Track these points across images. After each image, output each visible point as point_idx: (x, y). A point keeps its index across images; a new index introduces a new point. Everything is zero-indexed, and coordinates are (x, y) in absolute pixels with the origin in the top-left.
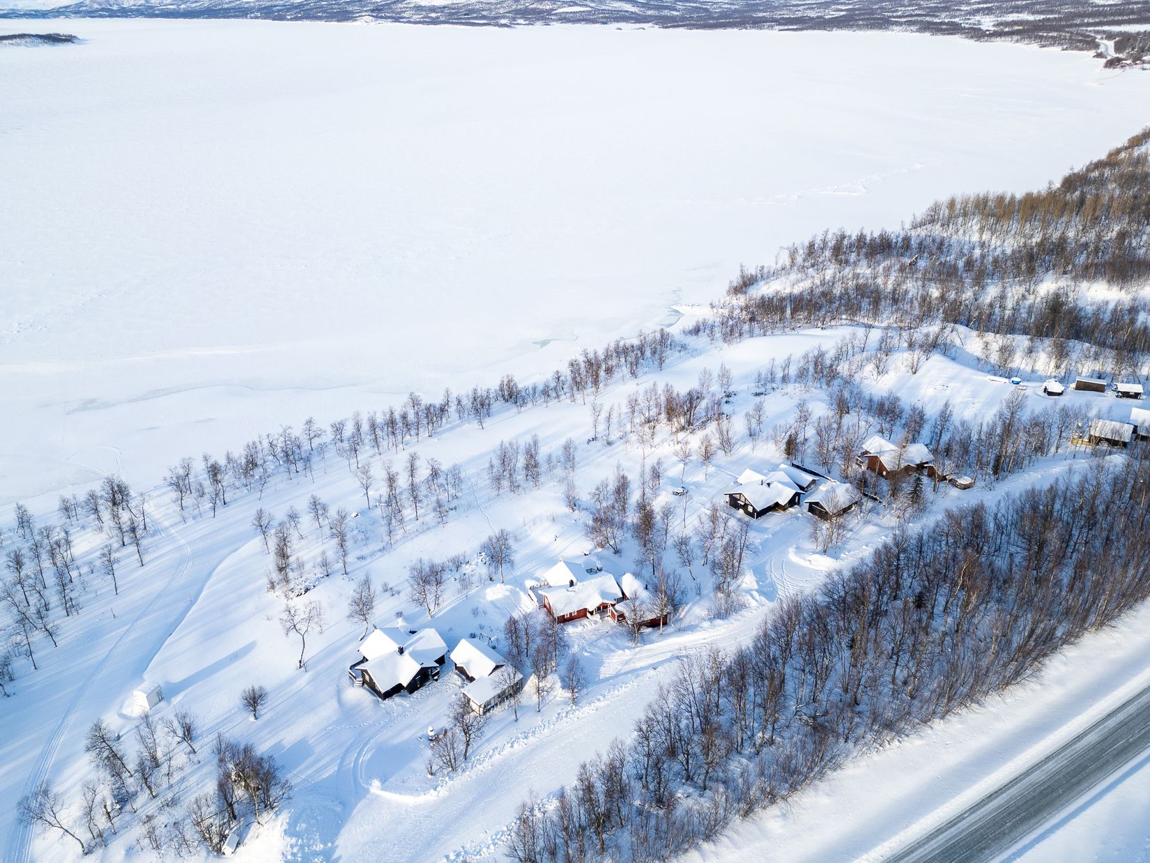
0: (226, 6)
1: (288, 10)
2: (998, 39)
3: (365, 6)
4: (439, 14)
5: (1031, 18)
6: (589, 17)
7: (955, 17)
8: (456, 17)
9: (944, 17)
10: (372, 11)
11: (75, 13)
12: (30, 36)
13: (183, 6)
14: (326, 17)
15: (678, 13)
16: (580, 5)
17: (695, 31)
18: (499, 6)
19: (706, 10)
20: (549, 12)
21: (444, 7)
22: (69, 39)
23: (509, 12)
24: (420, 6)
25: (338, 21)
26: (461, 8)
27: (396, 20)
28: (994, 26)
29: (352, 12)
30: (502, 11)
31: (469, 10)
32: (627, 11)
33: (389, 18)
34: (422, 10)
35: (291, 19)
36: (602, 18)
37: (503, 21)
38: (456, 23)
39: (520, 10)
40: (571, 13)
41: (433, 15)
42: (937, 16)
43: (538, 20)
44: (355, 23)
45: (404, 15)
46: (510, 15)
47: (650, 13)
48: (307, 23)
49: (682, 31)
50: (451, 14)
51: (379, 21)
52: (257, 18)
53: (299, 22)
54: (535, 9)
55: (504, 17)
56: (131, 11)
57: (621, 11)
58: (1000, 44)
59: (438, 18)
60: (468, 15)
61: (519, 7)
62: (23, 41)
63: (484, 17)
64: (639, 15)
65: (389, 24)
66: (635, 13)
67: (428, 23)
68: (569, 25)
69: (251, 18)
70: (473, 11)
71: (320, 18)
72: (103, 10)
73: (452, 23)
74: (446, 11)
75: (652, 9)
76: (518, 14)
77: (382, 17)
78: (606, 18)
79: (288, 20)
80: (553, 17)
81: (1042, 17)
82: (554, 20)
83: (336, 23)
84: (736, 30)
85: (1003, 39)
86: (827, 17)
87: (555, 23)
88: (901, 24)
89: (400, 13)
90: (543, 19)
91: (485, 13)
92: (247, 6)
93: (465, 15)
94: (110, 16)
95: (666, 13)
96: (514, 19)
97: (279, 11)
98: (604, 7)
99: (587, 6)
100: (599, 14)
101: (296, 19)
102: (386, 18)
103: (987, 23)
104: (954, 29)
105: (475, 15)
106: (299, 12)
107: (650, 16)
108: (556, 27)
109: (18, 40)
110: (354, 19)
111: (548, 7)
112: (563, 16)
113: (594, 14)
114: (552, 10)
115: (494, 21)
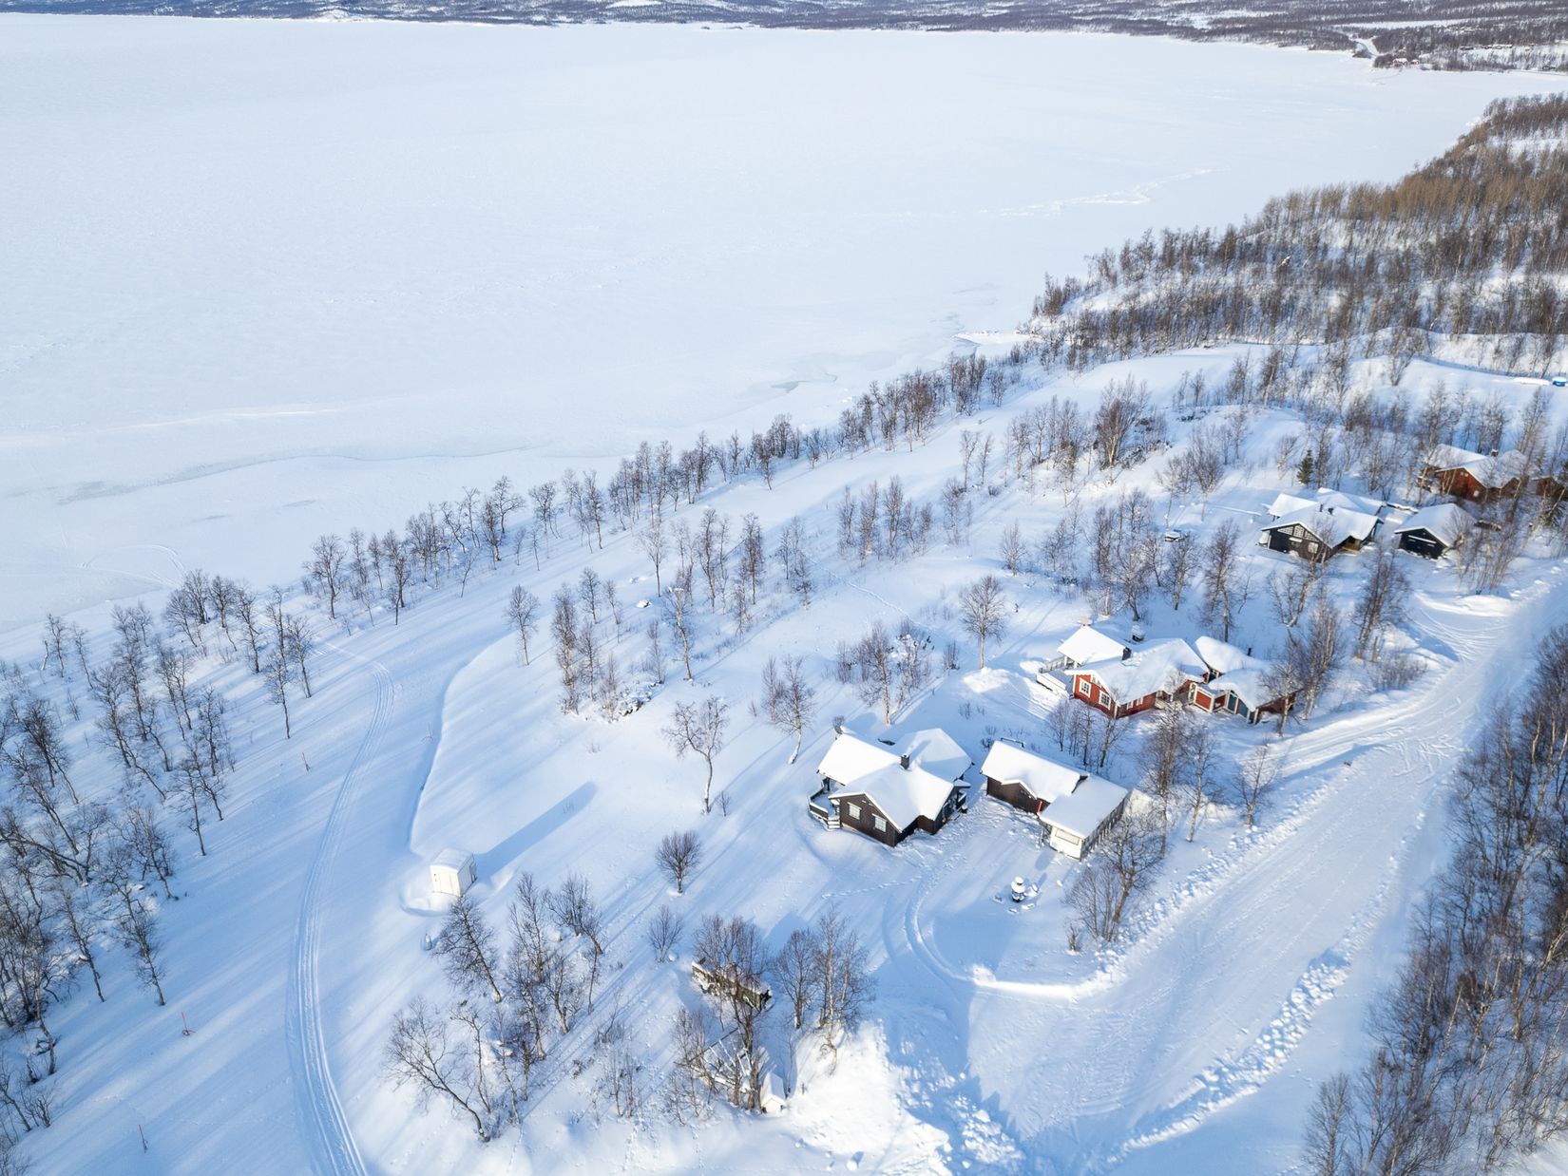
2: (1222, 38)
4: (442, 9)
5: (1253, 15)
6: (659, 14)
7: (1155, 14)
8: (467, 11)
9: (1138, 15)
10: (343, 3)
14: (274, 12)
15: (781, 10)
17: (810, 31)
20: (602, 7)
23: (545, 7)
25: (293, 17)
27: (381, 15)
28: (1209, 24)
29: (313, 6)
33: (368, 12)
34: (416, 3)
35: (222, 15)
36: (678, 14)
37: (537, 18)
38: (468, 20)
40: (636, 7)
41: (434, 9)
42: (1130, 14)
43: (587, 17)
44: (319, 20)
45: (392, 9)
46: (547, 10)
47: (744, 9)
48: (246, 20)
49: (793, 30)
51: (355, 17)
52: (168, 13)
53: (234, 19)
55: (538, 13)
57: (704, 6)
58: (1225, 45)
59: (441, 12)
63: (508, 13)
64: (730, 12)
65: (371, 21)
67: (428, 20)
68: (633, 24)
69: (160, 14)
71: (266, 14)
73: (463, 20)
74: (453, 3)
76: (558, 8)
77: (358, 12)
78: (684, 15)
79: (217, 16)
80: (608, 14)
81: (1267, 14)
82: (610, 18)
83: (289, 20)
84: (867, 31)
85: (1228, 38)
86: (985, 15)
87: (612, 21)
88: (1088, 23)
89: (384, 6)
90: (594, 15)
91: (509, 7)
93: (481, 9)
95: (764, 9)
97: (201, 4)
100: (673, 9)
101: (230, 14)
102: (365, 13)
103: (1200, 21)
104: (1157, 28)
105: (495, 10)
106: (234, 6)
107: (745, 14)
108: (615, 26)
110: (318, 14)
111: (600, 1)
112: (623, 11)
113: (665, 11)
114: (606, 4)
115: (524, 17)
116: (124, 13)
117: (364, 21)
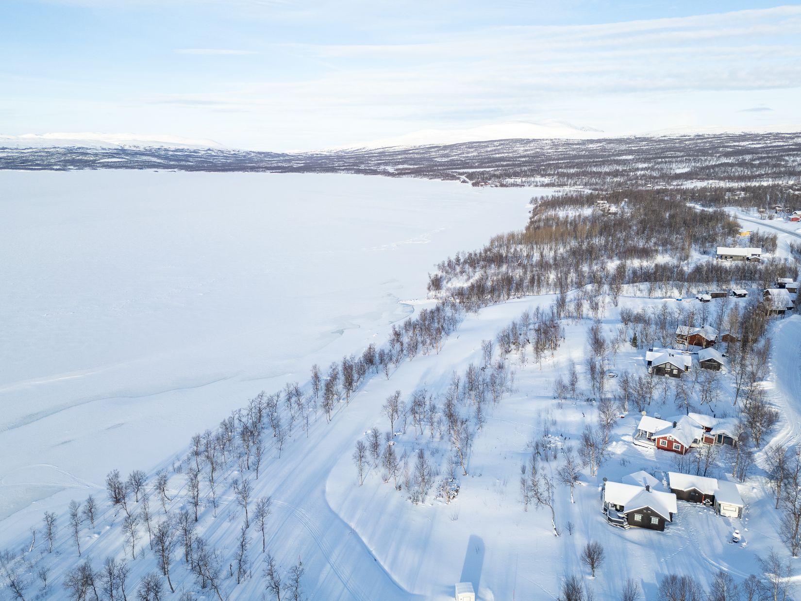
5: (411, 167)
6: (127, 165)
8: (12, 164)
15: (192, 164)
16: (117, 158)
19: (209, 162)
20: (94, 161)
23: (59, 161)
26: (16, 159)
28: (395, 170)
30: (53, 161)
31: (24, 160)
32: (155, 162)
36: (138, 165)
37: (55, 167)
38: (15, 169)
39: (69, 160)
40: (111, 162)
43: (86, 166)
46: (61, 163)
47: (172, 163)
50: (7, 163)
54: (81, 159)
55: (56, 165)
57: (151, 162)
60: (23, 163)
61: (67, 158)
63: (38, 165)
64: (165, 164)
73: (11, 169)
75: (173, 161)
76: (67, 162)
80: (98, 165)
82: (99, 167)
87: (101, 168)
90: (89, 166)
91: (38, 162)
95: (183, 163)
96: (65, 166)
98: (136, 159)
99: (123, 158)
111: (92, 159)
112: (106, 164)
113: (129, 164)
114: (96, 160)
115: (48, 167)
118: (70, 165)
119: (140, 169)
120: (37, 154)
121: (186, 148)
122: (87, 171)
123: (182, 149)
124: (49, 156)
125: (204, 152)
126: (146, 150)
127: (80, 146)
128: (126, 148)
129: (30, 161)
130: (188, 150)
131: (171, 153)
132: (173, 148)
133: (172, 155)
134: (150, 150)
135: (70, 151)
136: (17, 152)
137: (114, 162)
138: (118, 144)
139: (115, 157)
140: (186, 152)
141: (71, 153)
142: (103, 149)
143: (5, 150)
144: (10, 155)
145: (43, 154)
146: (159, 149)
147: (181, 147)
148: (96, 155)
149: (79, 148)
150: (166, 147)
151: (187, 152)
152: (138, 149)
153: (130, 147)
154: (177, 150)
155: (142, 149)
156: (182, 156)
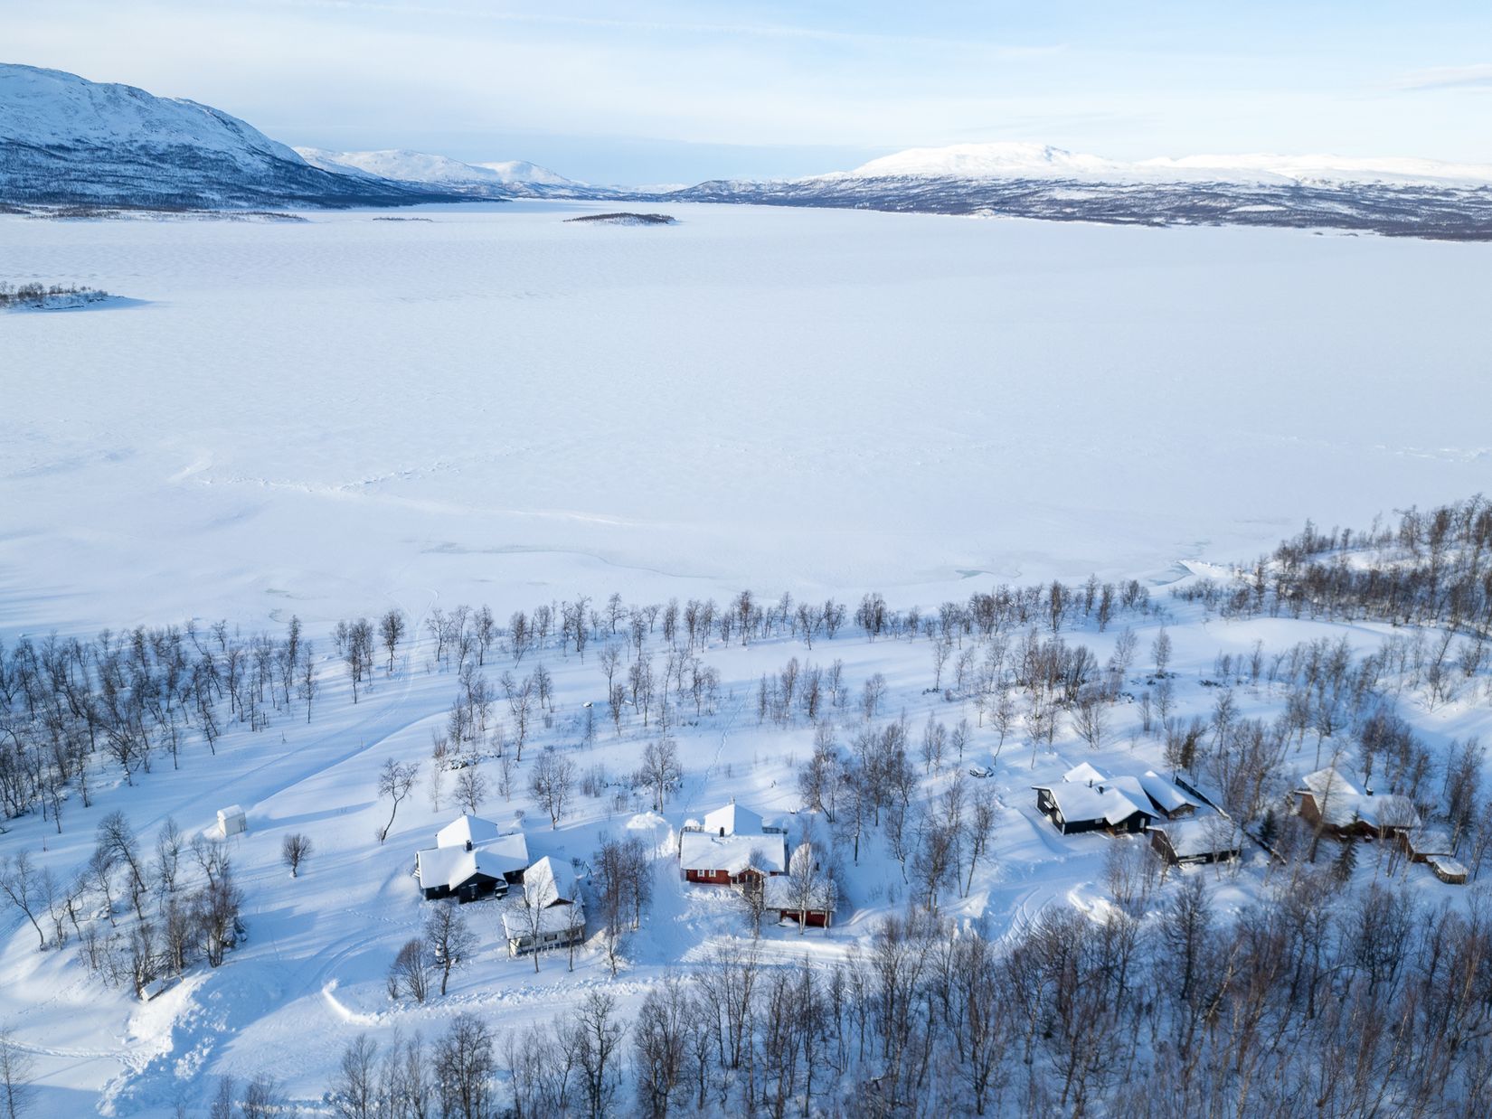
0: (836, 195)
1: (900, 201)
3: (989, 198)
4: (1076, 209)
6: (1280, 218)
8: (1097, 213)
10: (995, 204)
11: (686, 197)
12: (629, 215)
13: (792, 194)
14: (940, 209)
15: (1418, 220)
16: (1271, 204)
17: (1435, 241)
18: (1156, 202)
19: (1468, 217)
20: (1224, 211)
21: (1085, 202)
22: (665, 220)
23: (1169, 209)
24: (1055, 200)
25: (952, 214)
26: (1106, 203)
27: (1022, 214)
29: (971, 205)
30: (1159, 208)
31: (1117, 206)
32: (1338, 214)
33: (1013, 211)
34: (1056, 205)
35: (901, 211)
36: (1299, 220)
37: (1157, 220)
38: (1094, 220)
39: (1185, 207)
40: (1255, 212)
41: (1068, 210)
43: (1205, 219)
44: (971, 217)
45: (1033, 209)
46: (1169, 213)
47: (1373, 217)
48: (917, 214)
49: (1415, 240)
50: (1091, 210)
51: (1000, 215)
52: (864, 208)
53: (909, 214)
54: (1205, 206)
55: (1159, 215)
56: (740, 197)
59: (1074, 213)
60: (1112, 211)
61: (1183, 203)
62: (622, 220)
63: (1133, 214)
64: (1357, 219)
65: (1012, 218)
66: (1351, 216)
67: (1060, 219)
68: (1249, 228)
69: (859, 208)
70: (1121, 207)
71: (933, 210)
72: (712, 195)
73: (1089, 220)
74: (1087, 206)
75: (1377, 213)
76: (1180, 211)
77: (1005, 211)
78: (1305, 220)
79: (897, 211)
80: (1228, 217)
82: (1228, 221)
83: (949, 216)
87: (1228, 224)
89: (1028, 207)
90: (1213, 218)
91: (1135, 210)
92: (857, 195)
94: (718, 202)
95: (1400, 218)
96: (1173, 217)
97: (890, 201)
98: (1305, 207)
99: (1280, 205)
100: (1296, 215)
101: (907, 210)
102: (1010, 212)
105: (1121, 212)
106: (912, 204)
107: (1372, 221)
108: (1230, 229)
109: (618, 219)
110: (971, 212)
111: (1224, 205)
112: (1243, 216)
113: (1289, 215)
114: (1230, 208)
115: (1145, 219)
116: (835, 206)
117: (1007, 218)
118: (1183, 216)
119: (1300, 226)
120: (1139, 196)
121: (1429, 184)
122: (1205, 229)
123: (1420, 188)
124: (1158, 199)
125: (1467, 194)
126: (1342, 188)
127: (1221, 180)
128: (1307, 183)
129: (1128, 207)
130: (1432, 188)
131: (1391, 195)
132: (1400, 184)
133: (1390, 201)
134: (1351, 190)
135: (1196, 191)
136: (1112, 192)
137: (1260, 212)
138: (1293, 176)
139: (1265, 202)
140: (1425, 193)
141: (1194, 194)
142: (1261, 186)
143: (1098, 188)
144: (1100, 196)
145: (1150, 195)
146: (1370, 186)
147: (1417, 184)
148: (1235, 198)
149: (1219, 185)
150: (1386, 182)
151: (1428, 193)
152: (1327, 187)
153: (1314, 182)
154: (1406, 190)
155: (1335, 187)
156: (1414, 201)
